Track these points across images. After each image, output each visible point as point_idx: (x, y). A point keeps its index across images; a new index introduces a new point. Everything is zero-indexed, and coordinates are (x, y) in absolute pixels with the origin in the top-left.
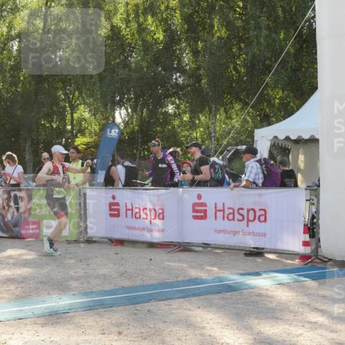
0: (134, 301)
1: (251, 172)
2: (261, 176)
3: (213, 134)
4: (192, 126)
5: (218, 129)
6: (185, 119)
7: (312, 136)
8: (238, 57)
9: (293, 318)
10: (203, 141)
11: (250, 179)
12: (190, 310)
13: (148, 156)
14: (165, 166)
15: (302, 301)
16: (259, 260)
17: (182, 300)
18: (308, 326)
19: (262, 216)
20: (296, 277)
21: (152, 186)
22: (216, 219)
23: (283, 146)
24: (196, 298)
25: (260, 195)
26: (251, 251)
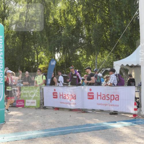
0: (64, 133)
1: (112, 79)
2: (116, 81)
3: (96, 64)
4: (88, 60)
5: (98, 61)
6: (84, 57)
7: (138, 64)
8: (107, 31)
9: (130, 141)
10: (92, 67)
11: (112, 83)
12: (87, 137)
13: (69, 73)
14: (76, 77)
15: (134, 133)
16: (116, 116)
17: (83, 133)
19: (117, 98)
20: (132, 123)
21: (71, 85)
22: (97, 99)
23: (126, 68)
24: (89, 132)
25: (116, 89)
26: (112, 113)
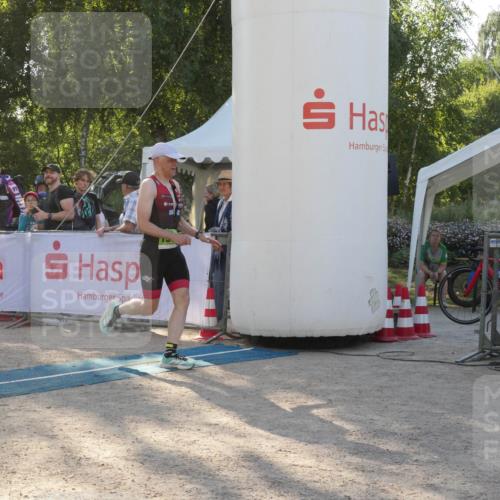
1: (132, 210)
3: (83, 153)
4: (53, 139)
5: (90, 145)
6: (41, 129)
7: (225, 159)
9: (185, 418)
10: (68, 163)
11: (132, 221)
12: (35, 411)
14: (5, 198)
17: (24, 397)
18: (205, 429)
23: (184, 172)
24: (45, 394)
